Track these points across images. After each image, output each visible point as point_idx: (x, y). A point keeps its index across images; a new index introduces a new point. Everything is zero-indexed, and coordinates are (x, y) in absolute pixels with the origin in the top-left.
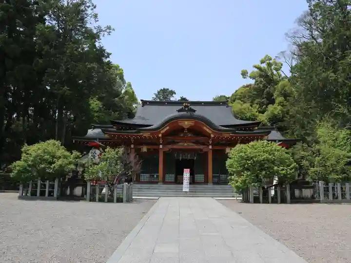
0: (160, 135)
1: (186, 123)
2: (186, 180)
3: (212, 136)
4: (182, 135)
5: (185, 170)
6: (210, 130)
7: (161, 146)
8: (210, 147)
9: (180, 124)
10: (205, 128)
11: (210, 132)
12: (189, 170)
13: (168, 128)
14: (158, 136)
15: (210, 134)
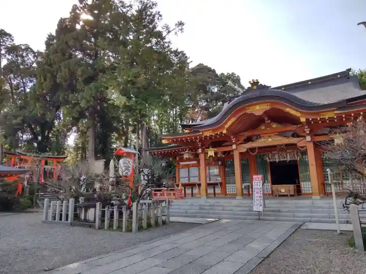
0: (225, 132)
1: (258, 107)
2: (257, 193)
3: (303, 120)
4: (263, 128)
5: (255, 177)
6: (297, 111)
7: (234, 147)
8: (308, 138)
9: (249, 111)
10: (288, 110)
11: (298, 114)
12: (260, 176)
13: (233, 120)
14: (222, 133)
15: (299, 118)
